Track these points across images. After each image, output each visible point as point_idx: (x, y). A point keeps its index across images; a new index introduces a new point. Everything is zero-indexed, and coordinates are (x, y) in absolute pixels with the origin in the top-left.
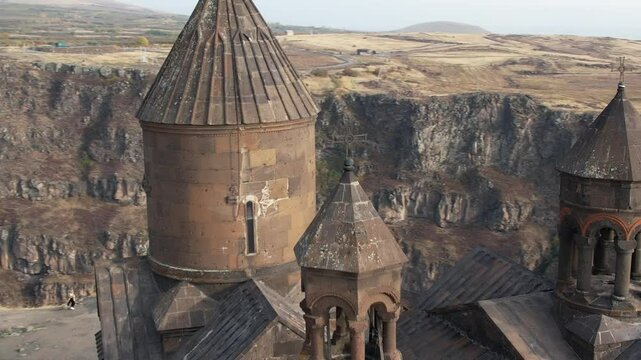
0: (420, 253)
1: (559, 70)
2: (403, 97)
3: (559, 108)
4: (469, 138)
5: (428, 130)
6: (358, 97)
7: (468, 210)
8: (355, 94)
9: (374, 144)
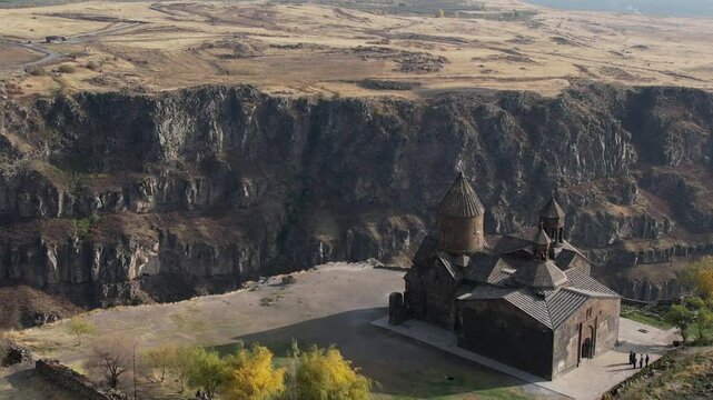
0: (175, 236)
1: (256, 53)
2: (136, 94)
3: (277, 96)
4: (204, 127)
5: (166, 123)
6: (89, 96)
7: (211, 192)
8: (85, 93)
9: (113, 140)
